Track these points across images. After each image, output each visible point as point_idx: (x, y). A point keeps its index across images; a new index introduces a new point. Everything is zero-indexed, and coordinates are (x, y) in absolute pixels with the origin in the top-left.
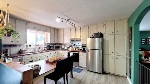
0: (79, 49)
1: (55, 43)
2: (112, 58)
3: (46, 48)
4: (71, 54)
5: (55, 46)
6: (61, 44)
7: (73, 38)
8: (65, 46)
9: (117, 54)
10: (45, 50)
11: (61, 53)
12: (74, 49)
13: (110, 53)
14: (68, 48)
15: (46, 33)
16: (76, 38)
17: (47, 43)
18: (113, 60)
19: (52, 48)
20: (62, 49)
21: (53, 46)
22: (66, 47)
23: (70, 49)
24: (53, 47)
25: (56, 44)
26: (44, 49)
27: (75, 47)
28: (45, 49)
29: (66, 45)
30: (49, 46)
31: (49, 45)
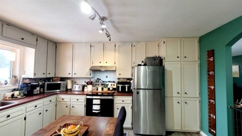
0: (111, 89)
1: (49, 76)
2: (178, 103)
3: (16, 93)
4: (95, 102)
5: (46, 83)
6: (63, 79)
7: (97, 64)
8: (74, 83)
9: (186, 95)
10: (16, 98)
11: (65, 100)
12: (100, 90)
13: (175, 94)
14: (84, 87)
15: (19, 49)
16: (105, 65)
17: (23, 76)
18: (179, 105)
19: (38, 89)
20: (67, 90)
21: (41, 83)
22: (77, 86)
23: (89, 89)
24: (42, 86)
25: (49, 79)
26: (9, 95)
27: (100, 84)
28: (13, 95)
29: (76, 80)
30: (27, 84)
31: (27, 81)
